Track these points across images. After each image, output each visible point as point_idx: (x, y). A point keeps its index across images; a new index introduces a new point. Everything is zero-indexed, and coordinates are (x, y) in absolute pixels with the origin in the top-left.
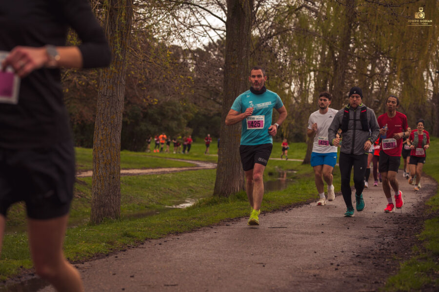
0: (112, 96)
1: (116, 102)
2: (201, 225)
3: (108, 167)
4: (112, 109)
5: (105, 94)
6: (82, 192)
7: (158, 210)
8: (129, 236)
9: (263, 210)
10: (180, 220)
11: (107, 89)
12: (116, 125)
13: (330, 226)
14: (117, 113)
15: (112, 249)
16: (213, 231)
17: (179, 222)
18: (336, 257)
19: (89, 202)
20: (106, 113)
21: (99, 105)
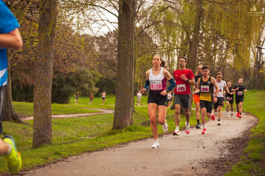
0: (45, 65)
1: (48, 69)
2: (105, 147)
3: (43, 111)
4: (46, 74)
5: (41, 64)
6: (27, 129)
7: (76, 140)
8: (58, 154)
9: (145, 137)
10: (91, 144)
11: (42, 61)
12: (48, 84)
13: (188, 145)
14: (48, 76)
15: (47, 162)
16: (113, 150)
18: (191, 163)
19: (31, 136)
20: (41, 76)
21: (37, 72)
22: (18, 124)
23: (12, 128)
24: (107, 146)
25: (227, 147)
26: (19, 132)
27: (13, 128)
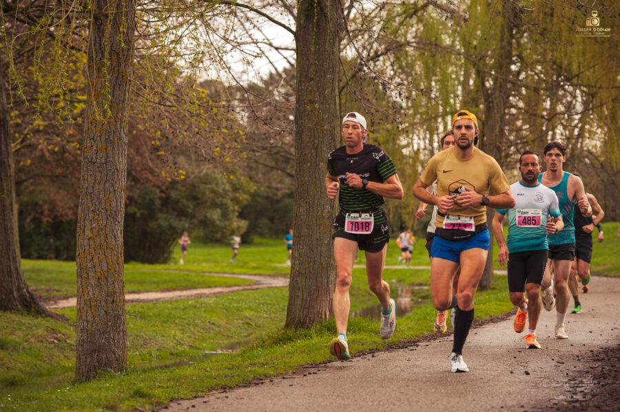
0: (106, 163)
1: (113, 173)
2: (265, 376)
3: (102, 283)
4: (107, 185)
5: (94, 160)
6: (60, 333)
7: (192, 358)
8: (142, 396)
9: (371, 347)
10: (229, 369)
11: (97, 151)
12: (115, 212)
13: (485, 368)
14: (115, 191)
16: (286, 382)
17: (227, 372)
19: (72, 350)
20: (96, 192)
21: (84, 180)
22: (37, 318)
23: (20, 329)
24: (272, 373)
25: (588, 372)
26: (41, 338)
27: (24, 329)
